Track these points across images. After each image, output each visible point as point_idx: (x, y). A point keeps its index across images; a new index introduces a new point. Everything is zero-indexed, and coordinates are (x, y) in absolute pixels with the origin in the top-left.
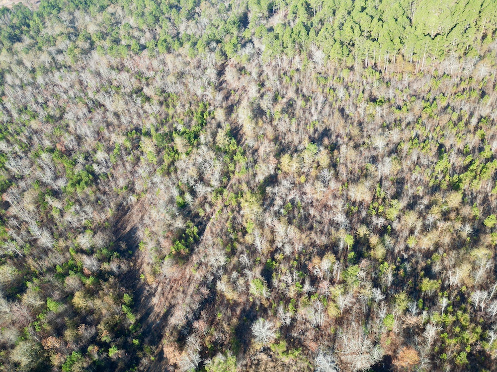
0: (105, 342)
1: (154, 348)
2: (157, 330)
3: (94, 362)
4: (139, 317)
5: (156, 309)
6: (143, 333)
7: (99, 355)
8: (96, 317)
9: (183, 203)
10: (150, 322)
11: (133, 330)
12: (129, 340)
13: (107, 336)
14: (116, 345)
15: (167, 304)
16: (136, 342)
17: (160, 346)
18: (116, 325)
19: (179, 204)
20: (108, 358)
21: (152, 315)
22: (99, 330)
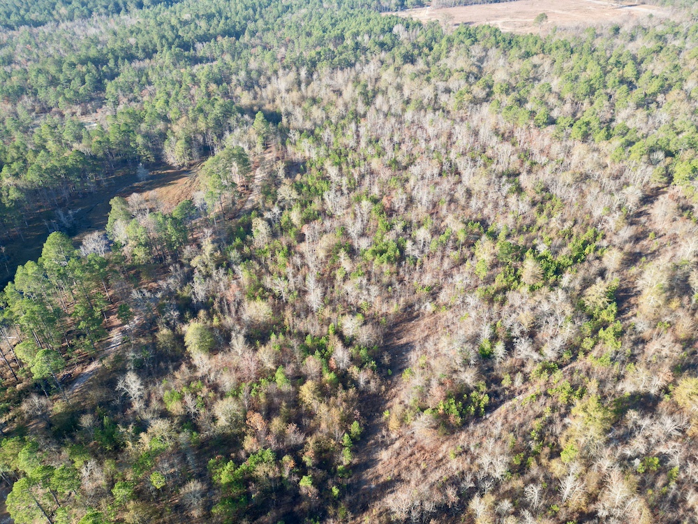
0: (305, 463)
1: (350, 516)
2: (367, 495)
3: (281, 478)
4: (355, 461)
5: (379, 466)
6: (349, 486)
7: (290, 474)
8: (312, 425)
9: (487, 352)
10: (364, 477)
11: (340, 472)
12: (330, 482)
13: (310, 458)
14: (313, 477)
15: (396, 472)
16: (335, 491)
17: (359, 519)
18: (326, 451)
19: (483, 350)
20: (296, 486)
21: (370, 470)
22: (306, 443)
